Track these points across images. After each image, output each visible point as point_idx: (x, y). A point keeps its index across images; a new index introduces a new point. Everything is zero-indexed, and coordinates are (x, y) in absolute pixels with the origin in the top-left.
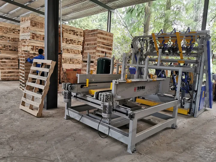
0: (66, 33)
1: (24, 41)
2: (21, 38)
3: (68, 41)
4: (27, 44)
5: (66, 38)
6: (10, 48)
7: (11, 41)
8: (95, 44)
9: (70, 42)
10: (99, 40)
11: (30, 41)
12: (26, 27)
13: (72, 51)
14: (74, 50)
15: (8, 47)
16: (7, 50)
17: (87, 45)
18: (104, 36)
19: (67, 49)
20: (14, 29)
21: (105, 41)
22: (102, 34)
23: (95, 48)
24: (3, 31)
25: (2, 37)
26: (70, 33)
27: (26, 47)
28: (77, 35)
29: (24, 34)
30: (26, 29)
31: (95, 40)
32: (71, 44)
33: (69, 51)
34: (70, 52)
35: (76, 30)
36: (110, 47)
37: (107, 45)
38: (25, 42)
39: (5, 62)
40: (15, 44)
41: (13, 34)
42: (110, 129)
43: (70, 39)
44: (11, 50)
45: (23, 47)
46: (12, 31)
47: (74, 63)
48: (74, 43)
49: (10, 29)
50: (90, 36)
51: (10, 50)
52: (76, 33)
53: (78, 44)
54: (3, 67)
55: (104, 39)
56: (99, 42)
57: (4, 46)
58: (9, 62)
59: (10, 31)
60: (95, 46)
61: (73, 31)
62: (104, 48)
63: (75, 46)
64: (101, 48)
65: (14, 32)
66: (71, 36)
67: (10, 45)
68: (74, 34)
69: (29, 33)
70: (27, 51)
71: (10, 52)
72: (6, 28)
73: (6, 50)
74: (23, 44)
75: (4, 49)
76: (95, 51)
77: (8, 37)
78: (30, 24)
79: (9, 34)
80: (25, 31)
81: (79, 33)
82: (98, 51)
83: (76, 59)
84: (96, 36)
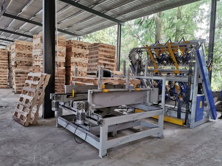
0: (74, 48)
1: (36, 56)
2: (34, 54)
3: (77, 55)
4: (38, 59)
5: (74, 52)
6: (26, 64)
7: (27, 57)
8: (97, 57)
9: (78, 56)
10: (100, 53)
11: (40, 56)
12: (37, 44)
13: (81, 64)
14: (82, 63)
15: (24, 62)
16: (23, 65)
17: (91, 58)
18: (106, 49)
19: (75, 63)
20: (29, 46)
21: (107, 54)
22: (104, 47)
23: (97, 61)
24: (20, 48)
25: (19, 54)
26: (78, 48)
27: (38, 62)
28: (85, 49)
29: (36, 50)
30: (37, 45)
31: (97, 53)
32: (79, 58)
33: (77, 65)
34: (79, 66)
35: (84, 44)
36: (112, 59)
37: (110, 58)
38: (36, 58)
39: (20, 76)
40: (30, 59)
41: (29, 50)
42: (87, 136)
43: (79, 53)
44: (27, 65)
45: (35, 62)
46: (28, 48)
47: (83, 76)
48: (82, 57)
49: (26, 46)
50: (93, 49)
51: (25, 65)
52: (84, 47)
53: (86, 58)
54: (18, 81)
55: (105, 51)
56: (101, 55)
57: (20, 61)
58: (24, 76)
59: (26, 48)
60: (97, 59)
61: (81, 45)
62: (106, 60)
63: (83, 59)
64: (103, 60)
65: (29, 49)
66: (79, 50)
67: (26, 60)
68: (82, 48)
69: (40, 50)
70: (38, 66)
71: (26, 67)
72: (22, 45)
73: (21, 65)
74: (35, 59)
75: (20, 64)
76: (97, 63)
77: (24, 53)
78: (40, 41)
79: (25, 51)
80: (37, 48)
81: (87, 47)
82: (100, 64)
83: (85, 72)
84: (98, 49)
